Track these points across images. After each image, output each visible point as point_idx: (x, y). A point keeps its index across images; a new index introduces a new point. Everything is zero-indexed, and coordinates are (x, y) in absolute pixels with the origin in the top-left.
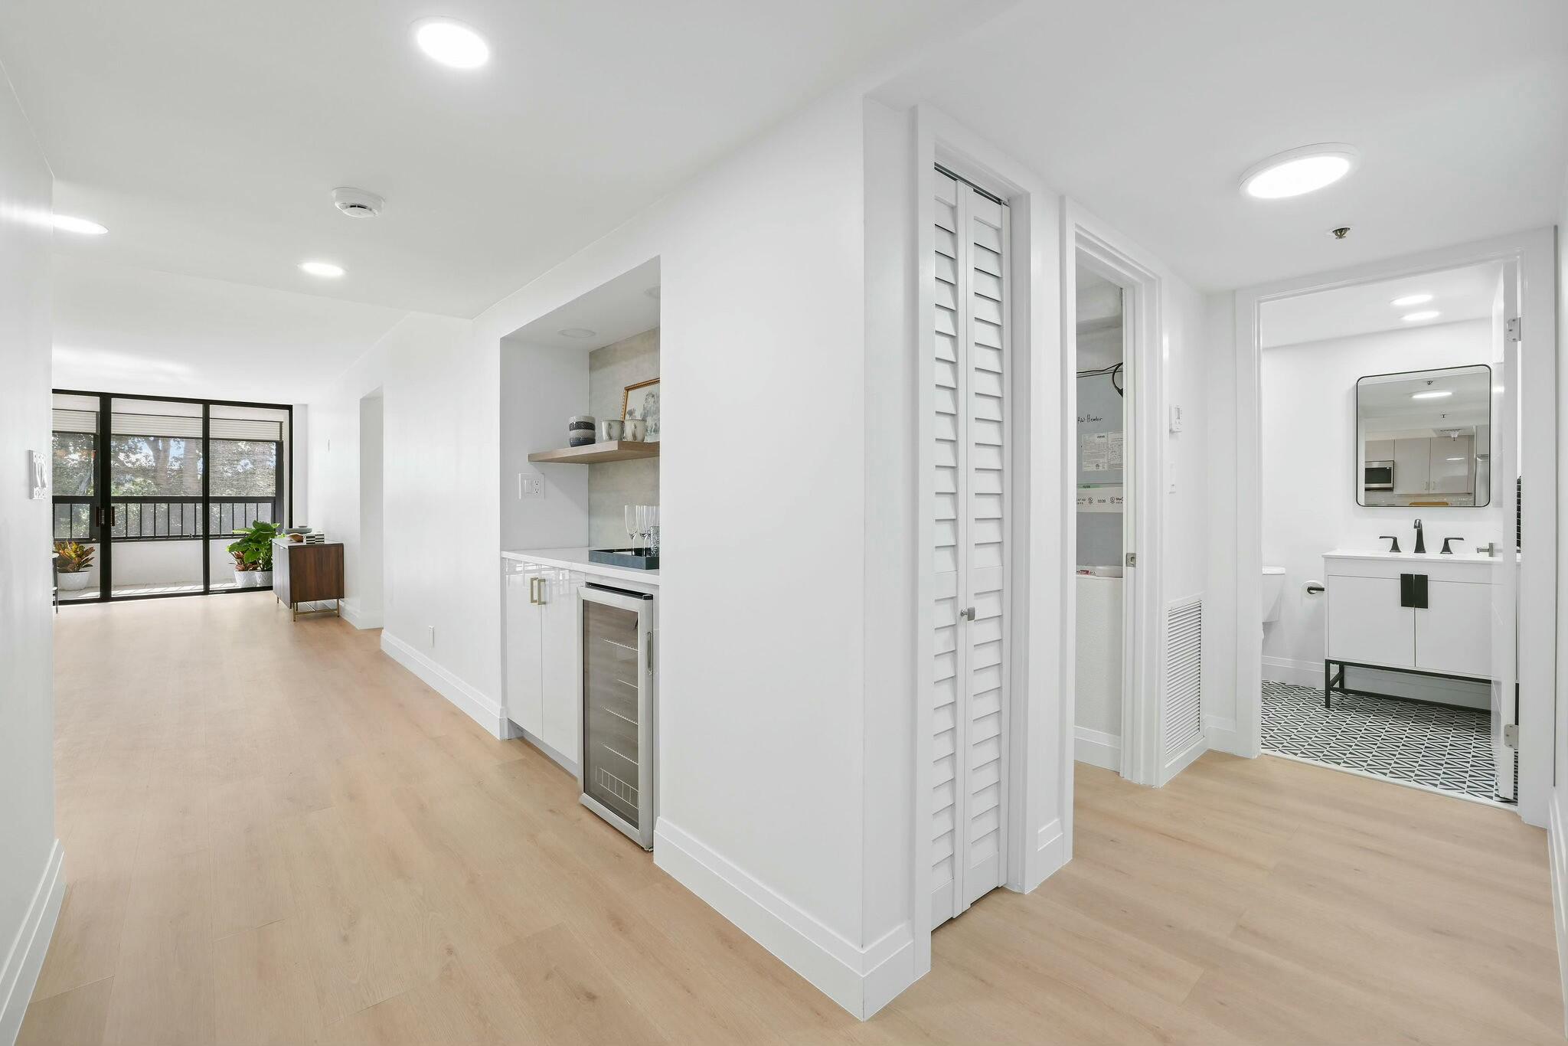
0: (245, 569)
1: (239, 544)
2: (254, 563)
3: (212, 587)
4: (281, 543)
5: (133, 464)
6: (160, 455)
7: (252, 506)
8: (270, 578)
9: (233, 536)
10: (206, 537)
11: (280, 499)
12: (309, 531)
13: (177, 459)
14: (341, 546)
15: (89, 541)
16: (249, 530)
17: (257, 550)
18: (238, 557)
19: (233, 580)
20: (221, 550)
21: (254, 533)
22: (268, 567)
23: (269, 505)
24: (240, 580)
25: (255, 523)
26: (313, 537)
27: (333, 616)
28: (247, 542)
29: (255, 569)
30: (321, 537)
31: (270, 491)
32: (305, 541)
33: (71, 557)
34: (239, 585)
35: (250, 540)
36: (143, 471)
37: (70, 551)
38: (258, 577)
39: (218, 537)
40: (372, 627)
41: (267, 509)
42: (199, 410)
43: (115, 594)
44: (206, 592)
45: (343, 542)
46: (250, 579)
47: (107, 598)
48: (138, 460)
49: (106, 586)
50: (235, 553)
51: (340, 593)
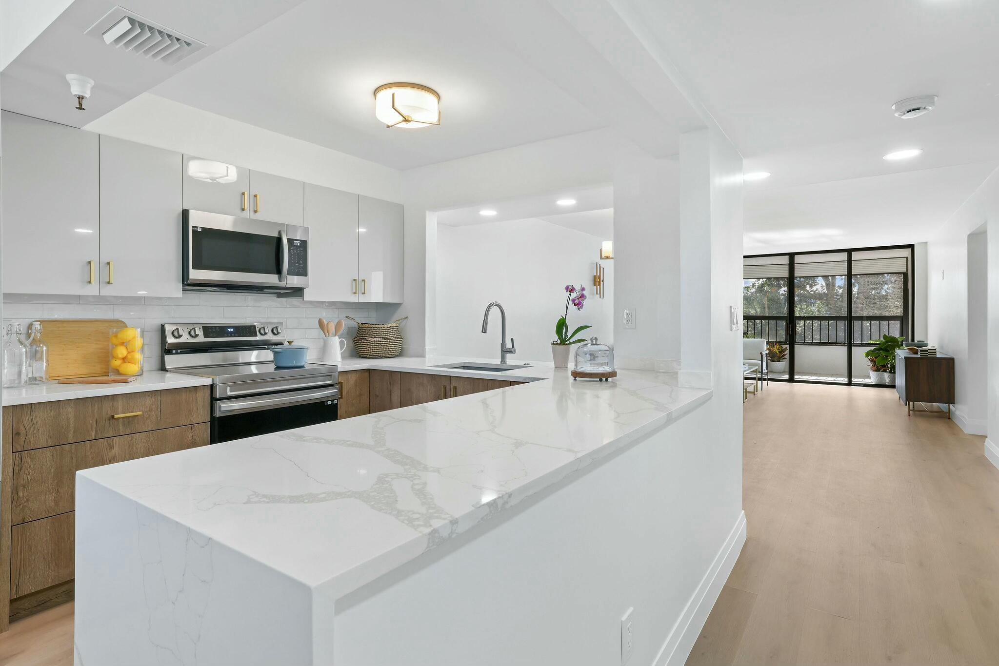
0: (877, 370)
1: (873, 351)
2: (884, 366)
3: (853, 380)
4: (901, 354)
5: (815, 292)
6: (830, 286)
7: (885, 323)
8: (894, 380)
9: (870, 345)
10: (850, 345)
11: (906, 318)
12: (926, 345)
13: (840, 287)
14: (952, 360)
15: (785, 343)
16: (882, 341)
17: (886, 356)
18: (872, 361)
19: (869, 377)
20: (860, 354)
21: (884, 344)
22: (893, 371)
23: (898, 322)
24: (873, 378)
25: (886, 336)
26: (927, 351)
27: (946, 417)
28: (878, 350)
29: (885, 371)
30: (934, 351)
31: (899, 312)
32: (919, 353)
33: (776, 352)
34: (872, 381)
35: (881, 349)
36: (819, 297)
37: (776, 349)
38: (886, 377)
39: (859, 345)
40: (976, 434)
41: (896, 325)
42: (844, 256)
43: (796, 377)
44: (850, 384)
45: (954, 357)
46: (881, 378)
47: (791, 380)
48: (817, 289)
49: (792, 372)
50: (869, 357)
51: (951, 399)
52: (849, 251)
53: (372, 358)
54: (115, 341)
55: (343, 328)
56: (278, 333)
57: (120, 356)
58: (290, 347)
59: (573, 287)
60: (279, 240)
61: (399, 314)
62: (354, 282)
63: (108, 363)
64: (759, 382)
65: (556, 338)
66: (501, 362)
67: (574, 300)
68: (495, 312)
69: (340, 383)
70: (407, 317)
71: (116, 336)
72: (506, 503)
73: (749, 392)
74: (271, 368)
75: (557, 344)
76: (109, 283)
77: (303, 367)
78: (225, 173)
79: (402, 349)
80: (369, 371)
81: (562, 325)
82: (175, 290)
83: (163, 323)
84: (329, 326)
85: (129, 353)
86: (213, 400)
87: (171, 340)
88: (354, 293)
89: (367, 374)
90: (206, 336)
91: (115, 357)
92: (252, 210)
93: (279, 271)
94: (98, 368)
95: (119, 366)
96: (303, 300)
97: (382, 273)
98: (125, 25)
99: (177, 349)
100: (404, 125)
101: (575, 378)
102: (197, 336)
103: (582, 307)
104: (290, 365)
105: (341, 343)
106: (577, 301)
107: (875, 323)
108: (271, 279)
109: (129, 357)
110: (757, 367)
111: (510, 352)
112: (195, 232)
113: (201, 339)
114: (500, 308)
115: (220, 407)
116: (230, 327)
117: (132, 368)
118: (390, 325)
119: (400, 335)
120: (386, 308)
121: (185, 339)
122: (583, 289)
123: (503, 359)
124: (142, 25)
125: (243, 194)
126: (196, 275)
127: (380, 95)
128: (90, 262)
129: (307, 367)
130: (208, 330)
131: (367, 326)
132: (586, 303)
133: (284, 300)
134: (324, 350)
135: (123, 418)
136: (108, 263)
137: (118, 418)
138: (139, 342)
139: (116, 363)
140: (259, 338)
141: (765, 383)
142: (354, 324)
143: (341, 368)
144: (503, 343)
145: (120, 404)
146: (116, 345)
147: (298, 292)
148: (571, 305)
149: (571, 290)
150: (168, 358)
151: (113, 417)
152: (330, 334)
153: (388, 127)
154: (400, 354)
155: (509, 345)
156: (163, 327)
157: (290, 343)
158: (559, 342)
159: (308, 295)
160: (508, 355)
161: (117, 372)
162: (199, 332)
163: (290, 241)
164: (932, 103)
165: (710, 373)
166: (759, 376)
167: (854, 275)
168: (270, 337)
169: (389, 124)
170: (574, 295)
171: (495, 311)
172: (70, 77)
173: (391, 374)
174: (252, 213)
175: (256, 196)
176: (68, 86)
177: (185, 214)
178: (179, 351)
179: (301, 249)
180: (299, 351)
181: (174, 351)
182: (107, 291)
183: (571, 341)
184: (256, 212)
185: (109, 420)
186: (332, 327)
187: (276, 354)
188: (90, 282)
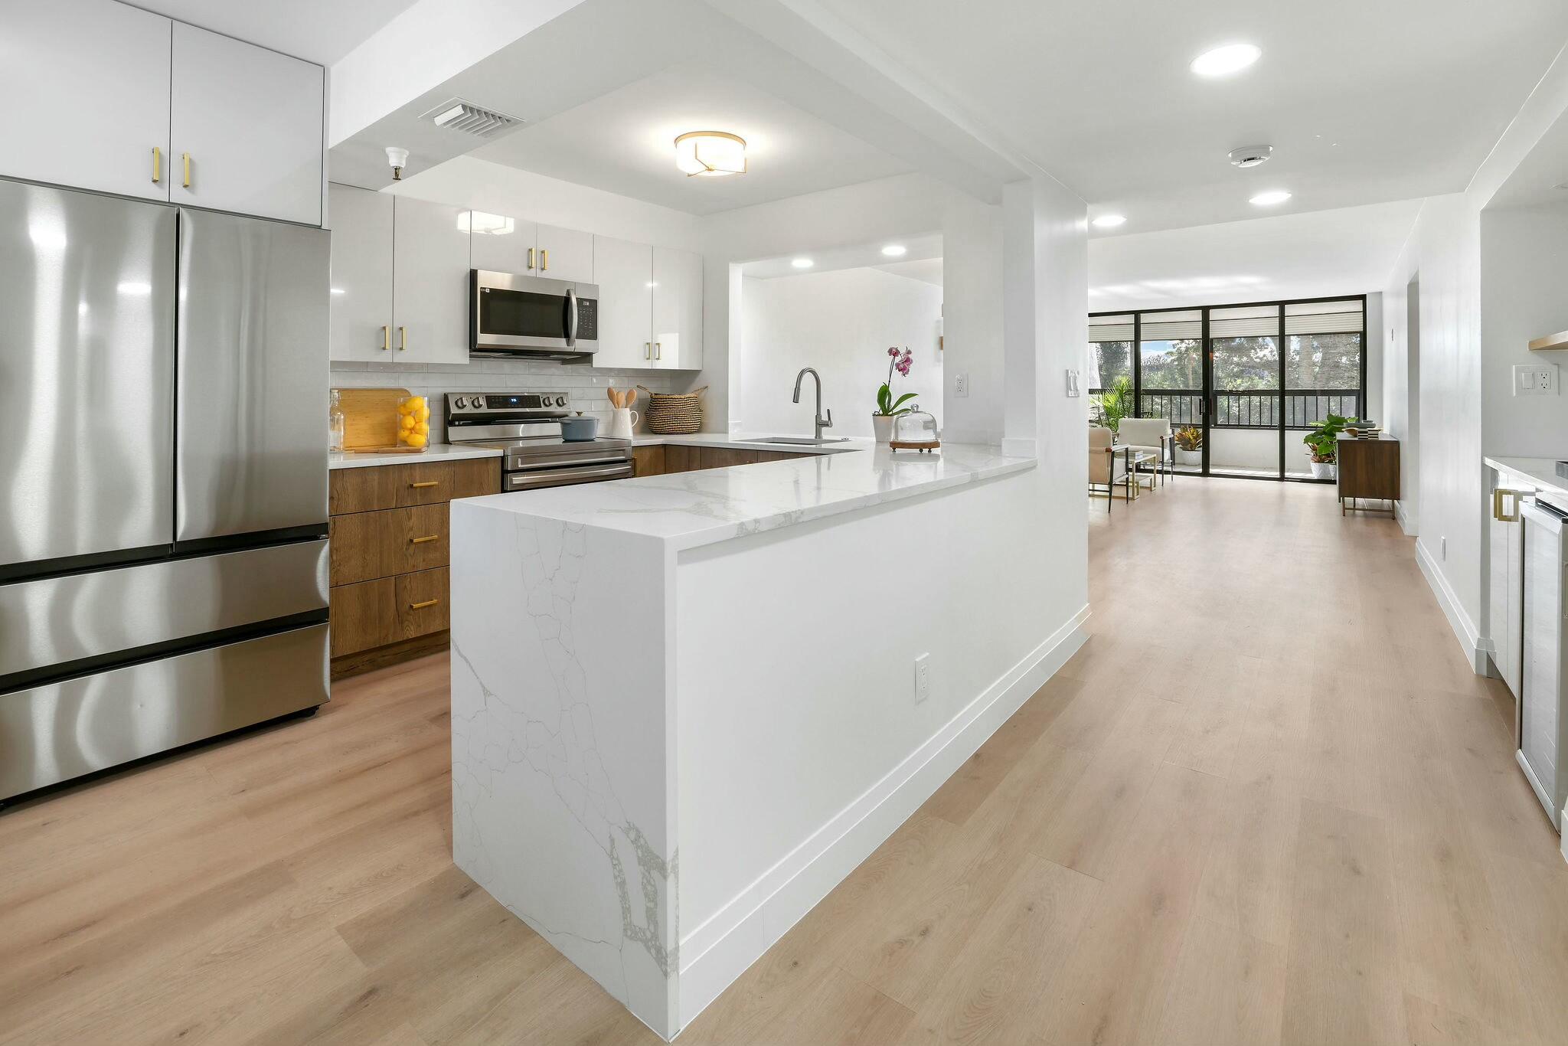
0: (1320, 461)
1: (1313, 435)
2: (1328, 456)
3: (1287, 474)
7: (1335, 399)
9: (1306, 428)
10: (1282, 428)
14: (1397, 444)
15: (1196, 426)
16: (1325, 423)
17: (1332, 443)
18: (1314, 449)
19: (1310, 471)
20: (1296, 440)
21: (1328, 426)
23: (1354, 398)
24: (1316, 470)
25: (1330, 416)
26: (1367, 433)
27: (1391, 516)
28: (1321, 434)
29: (1330, 462)
31: (1355, 385)
32: (1360, 435)
33: (1189, 438)
34: (1314, 476)
35: (1324, 433)
37: (1187, 434)
38: (1331, 470)
39: (1294, 428)
40: (1412, 534)
41: (1351, 402)
42: (1274, 311)
43: (1212, 471)
44: (1282, 479)
45: (1400, 440)
46: (1326, 471)
47: (1205, 473)
48: (1264, 356)
49: (1206, 463)
50: (1310, 444)
51: (1395, 495)
52: (1282, 304)
53: (667, 434)
54: (403, 411)
55: (634, 401)
56: (564, 404)
57: (409, 426)
58: (579, 418)
59: (897, 349)
60: (567, 300)
61: (698, 383)
62: (647, 346)
63: (395, 434)
64: (1159, 476)
65: (877, 408)
66: (816, 438)
67: (898, 365)
68: (808, 380)
69: (634, 460)
70: (707, 387)
71: (404, 405)
72: (799, 517)
73: (1142, 487)
74: (559, 442)
75: (879, 415)
76: (401, 349)
77: (592, 440)
78: (503, 226)
79: (701, 423)
80: (664, 446)
81: (884, 394)
82: (461, 356)
83: (447, 391)
84: (620, 395)
85: (416, 423)
86: (504, 472)
87: (454, 410)
88: (648, 359)
89: (662, 450)
90: (489, 407)
91: (404, 428)
92: (539, 265)
93: (567, 335)
94: (385, 440)
95: (408, 437)
96: (592, 366)
97: (677, 334)
98: (458, 111)
99: (459, 420)
100: (707, 174)
101: (894, 449)
102: (480, 406)
103: (907, 373)
104: (580, 438)
105: (633, 416)
106: (902, 366)
107: (1322, 399)
108: (560, 344)
109: (417, 427)
110: (1155, 455)
111: (826, 425)
112: (483, 293)
113: (484, 410)
114: (814, 375)
115: (511, 480)
116: (514, 397)
117: (420, 440)
118: (687, 396)
119: (699, 408)
120: (683, 377)
121: (469, 409)
122: (909, 352)
123: (818, 433)
124: (472, 110)
125: (530, 250)
126: (485, 339)
127: (681, 143)
128: (384, 328)
129: (597, 440)
130: (492, 400)
131: (661, 396)
132: (912, 368)
133: (569, 367)
134: (614, 422)
135: (421, 487)
136: (401, 329)
137: (416, 487)
138: (426, 412)
139: (404, 434)
140: (543, 409)
141: (1167, 477)
142: (646, 395)
143: (635, 443)
144: (818, 416)
145: (417, 473)
146: (404, 415)
147: (586, 357)
148: (895, 371)
149: (894, 353)
150: (451, 429)
151: (412, 486)
152: (620, 406)
153: (689, 175)
154: (699, 431)
155: (825, 418)
156: (446, 397)
157: (579, 413)
158: (881, 412)
159: (598, 362)
160: (824, 429)
161: (405, 442)
162: (482, 402)
163: (580, 301)
164: (1268, 153)
165: (1035, 442)
166: (1159, 468)
167: (1287, 335)
168: (554, 409)
169: (690, 173)
170: (898, 359)
171: (808, 378)
172: (389, 150)
173: (690, 448)
174: (539, 271)
175: (543, 252)
176: (387, 157)
177: (473, 275)
178: (461, 423)
179: (590, 308)
180: (588, 424)
181: (457, 423)
182: (400, 358)
183: (894, 411)
184: (543, 269)
185: (408, 488)
186: (622, 397)
187: (564, 425)
188: (384, 349)
